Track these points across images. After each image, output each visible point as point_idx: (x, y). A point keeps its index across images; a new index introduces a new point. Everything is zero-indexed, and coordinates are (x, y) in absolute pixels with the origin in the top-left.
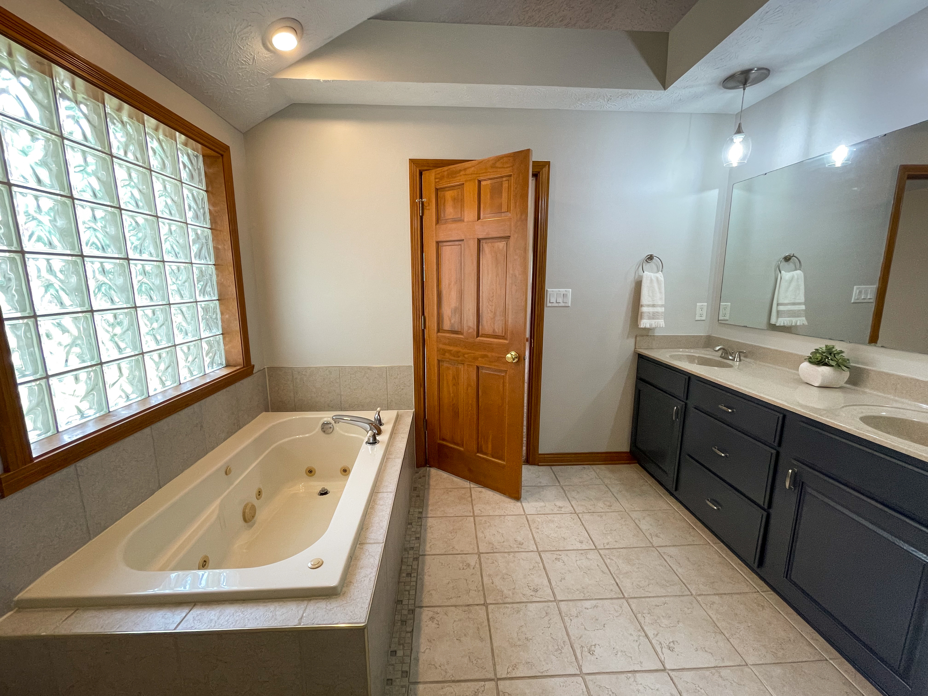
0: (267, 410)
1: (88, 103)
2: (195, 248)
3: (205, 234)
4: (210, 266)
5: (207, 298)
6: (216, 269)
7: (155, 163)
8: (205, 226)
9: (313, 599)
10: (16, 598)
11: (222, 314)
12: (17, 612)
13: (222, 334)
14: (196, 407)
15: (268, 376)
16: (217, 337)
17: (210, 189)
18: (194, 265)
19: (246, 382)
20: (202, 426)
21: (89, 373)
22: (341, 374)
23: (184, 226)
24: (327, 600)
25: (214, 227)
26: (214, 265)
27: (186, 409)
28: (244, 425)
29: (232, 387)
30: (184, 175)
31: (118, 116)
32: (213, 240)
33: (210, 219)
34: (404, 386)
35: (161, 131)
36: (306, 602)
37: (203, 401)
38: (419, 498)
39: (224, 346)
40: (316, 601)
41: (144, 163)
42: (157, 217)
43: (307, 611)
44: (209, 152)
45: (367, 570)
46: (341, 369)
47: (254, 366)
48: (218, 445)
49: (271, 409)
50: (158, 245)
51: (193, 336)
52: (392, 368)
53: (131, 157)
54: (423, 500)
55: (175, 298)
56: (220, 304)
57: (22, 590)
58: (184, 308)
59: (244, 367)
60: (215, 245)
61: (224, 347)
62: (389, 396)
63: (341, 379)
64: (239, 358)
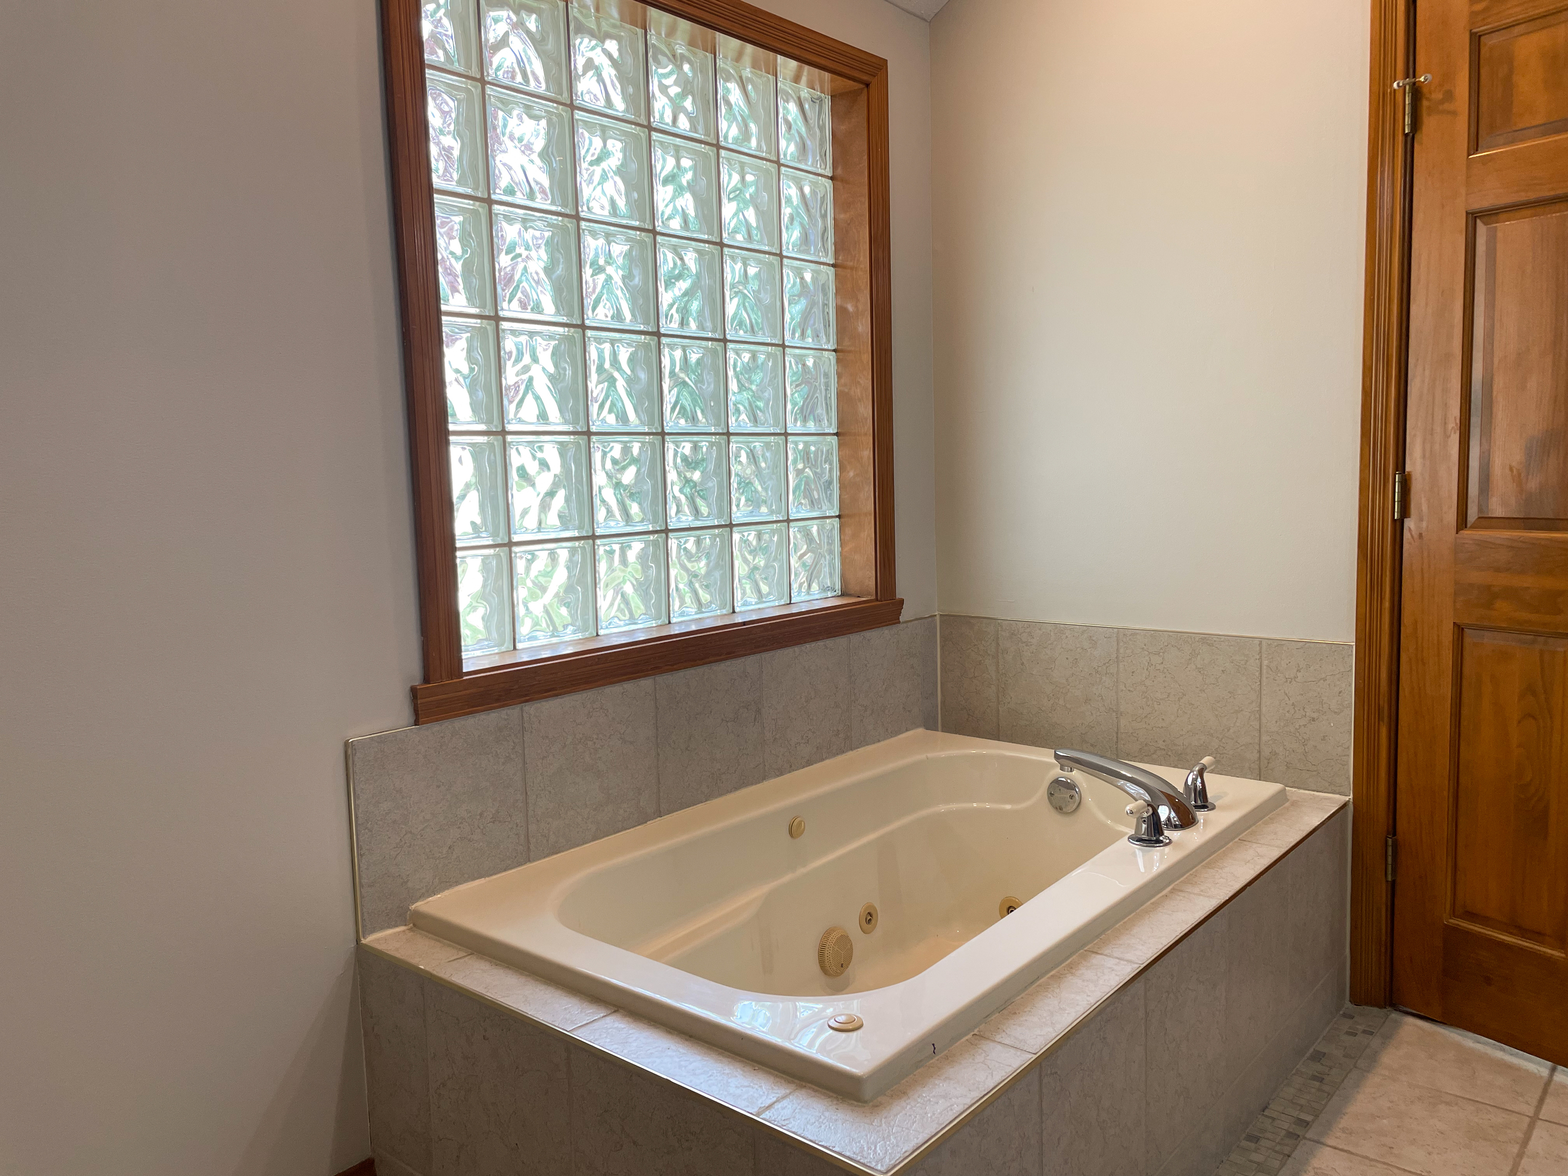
0: (930, 724)
1: (622, 34)
2: (793, 313)
3: (822, 279)
4: (826, 354)
5: (811, 427)
6: (838, 361)
7: (729, 131)
8: (823, 260)
9: (810, 1088)
10: (413, 907)
11: (842, 468)
12: (410, 930)
13: (839, 517)
14: (749, 663)
15: (941, 637)
16: (828, 521)
17: (839, 171)
18: (788, 350)
19: (878, 637)
20: (758, 711)
21: (572, 551)
22: (1122, 651)
23: (775, 262)
24: (835, 1102)
25: (839, 262)
26: (834, 351)
27: (728, 663)
28: (864, 742)
29: (841, 642)
30: (788, 148)
31: (668, 45)
32: (836, 294)
33: (835, 244)
34: (1318, 711)
35: (747, 60)
36: (793, 1087)
37: (766, 656)
38: (1317, 1084)
39: (841, 546)
40: (813, 1094)
41: (707, 134)
42: (721, 245)
43: (785, 1103)
44: (843, 83)
45: (955, 1088)
46: (1123, 636)
47: (902, 602)
48: (791, 769)
49: (943, 726)
50: (717, 304)
51: (772, 512)
52: (1280, 644)
53: (684, 124)
54: (1330, 1096)
55: (739, 422)
56: (840, 445)
57: (423, 896)
58: (757, 444)
59: (877, 600)
60: (839, 303)
61: (840, 549)
62: (1265, 738)
63: (1121, 666)
64: (867, 577)
